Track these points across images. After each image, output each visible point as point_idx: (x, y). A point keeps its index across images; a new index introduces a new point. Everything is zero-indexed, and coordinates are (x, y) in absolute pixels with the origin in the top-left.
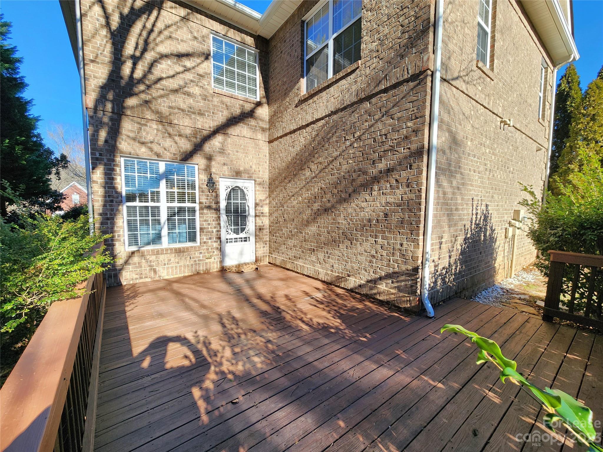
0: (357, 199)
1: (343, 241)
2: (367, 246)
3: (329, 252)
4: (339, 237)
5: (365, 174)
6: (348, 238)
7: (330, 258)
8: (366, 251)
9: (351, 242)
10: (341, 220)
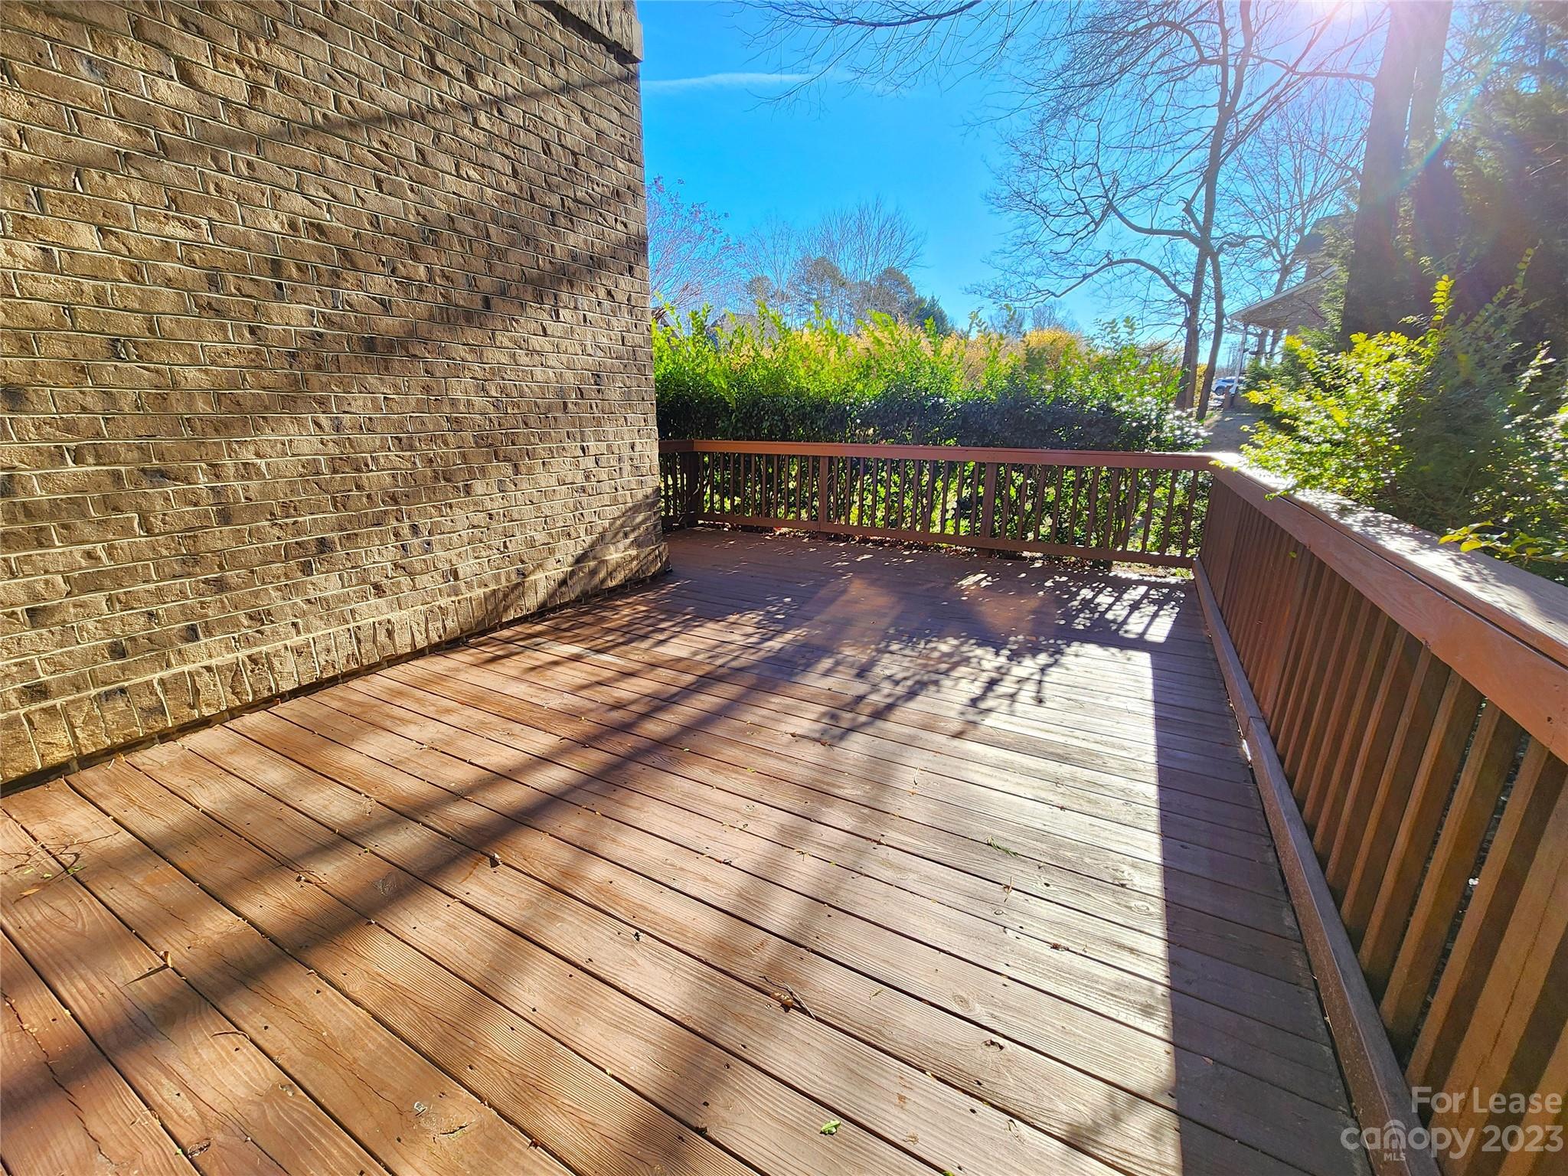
0: (517, 321)
1: (483, 470)
2: (562, 466)
3: (424, 523)
4: (464, 456)
5: (532, 244)
6: (501, 455)
7: (436, 547)
8: (562, 483)
9: (515, 466)
10: (460, 389)
